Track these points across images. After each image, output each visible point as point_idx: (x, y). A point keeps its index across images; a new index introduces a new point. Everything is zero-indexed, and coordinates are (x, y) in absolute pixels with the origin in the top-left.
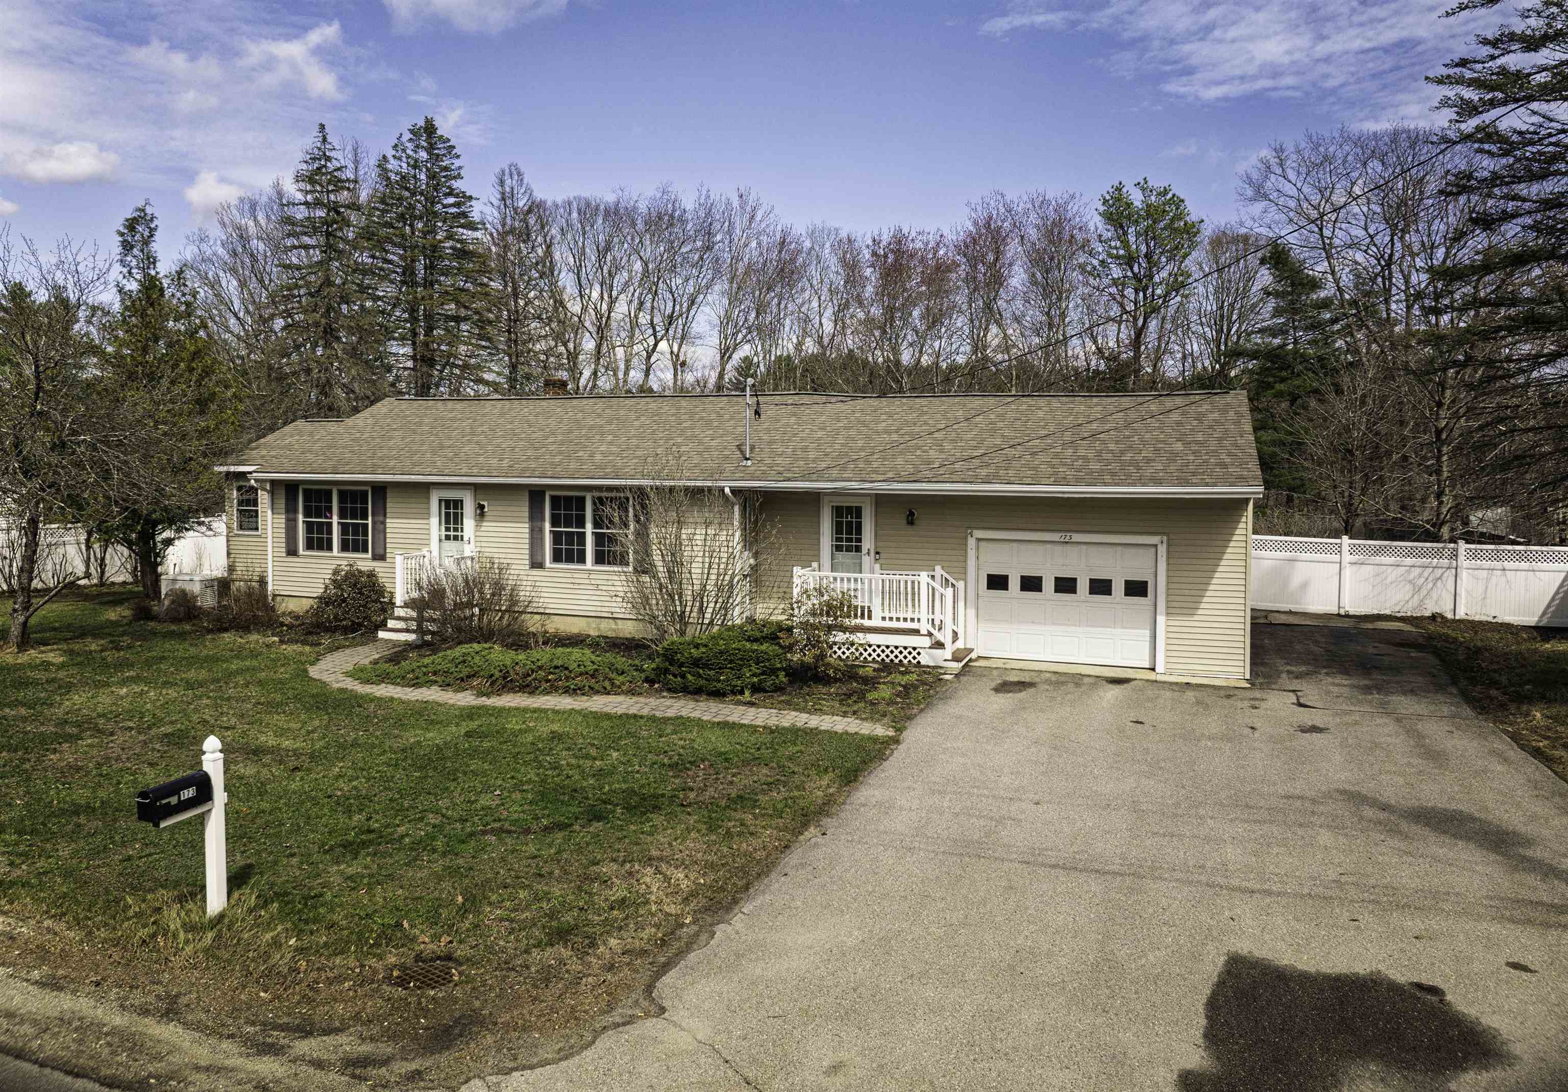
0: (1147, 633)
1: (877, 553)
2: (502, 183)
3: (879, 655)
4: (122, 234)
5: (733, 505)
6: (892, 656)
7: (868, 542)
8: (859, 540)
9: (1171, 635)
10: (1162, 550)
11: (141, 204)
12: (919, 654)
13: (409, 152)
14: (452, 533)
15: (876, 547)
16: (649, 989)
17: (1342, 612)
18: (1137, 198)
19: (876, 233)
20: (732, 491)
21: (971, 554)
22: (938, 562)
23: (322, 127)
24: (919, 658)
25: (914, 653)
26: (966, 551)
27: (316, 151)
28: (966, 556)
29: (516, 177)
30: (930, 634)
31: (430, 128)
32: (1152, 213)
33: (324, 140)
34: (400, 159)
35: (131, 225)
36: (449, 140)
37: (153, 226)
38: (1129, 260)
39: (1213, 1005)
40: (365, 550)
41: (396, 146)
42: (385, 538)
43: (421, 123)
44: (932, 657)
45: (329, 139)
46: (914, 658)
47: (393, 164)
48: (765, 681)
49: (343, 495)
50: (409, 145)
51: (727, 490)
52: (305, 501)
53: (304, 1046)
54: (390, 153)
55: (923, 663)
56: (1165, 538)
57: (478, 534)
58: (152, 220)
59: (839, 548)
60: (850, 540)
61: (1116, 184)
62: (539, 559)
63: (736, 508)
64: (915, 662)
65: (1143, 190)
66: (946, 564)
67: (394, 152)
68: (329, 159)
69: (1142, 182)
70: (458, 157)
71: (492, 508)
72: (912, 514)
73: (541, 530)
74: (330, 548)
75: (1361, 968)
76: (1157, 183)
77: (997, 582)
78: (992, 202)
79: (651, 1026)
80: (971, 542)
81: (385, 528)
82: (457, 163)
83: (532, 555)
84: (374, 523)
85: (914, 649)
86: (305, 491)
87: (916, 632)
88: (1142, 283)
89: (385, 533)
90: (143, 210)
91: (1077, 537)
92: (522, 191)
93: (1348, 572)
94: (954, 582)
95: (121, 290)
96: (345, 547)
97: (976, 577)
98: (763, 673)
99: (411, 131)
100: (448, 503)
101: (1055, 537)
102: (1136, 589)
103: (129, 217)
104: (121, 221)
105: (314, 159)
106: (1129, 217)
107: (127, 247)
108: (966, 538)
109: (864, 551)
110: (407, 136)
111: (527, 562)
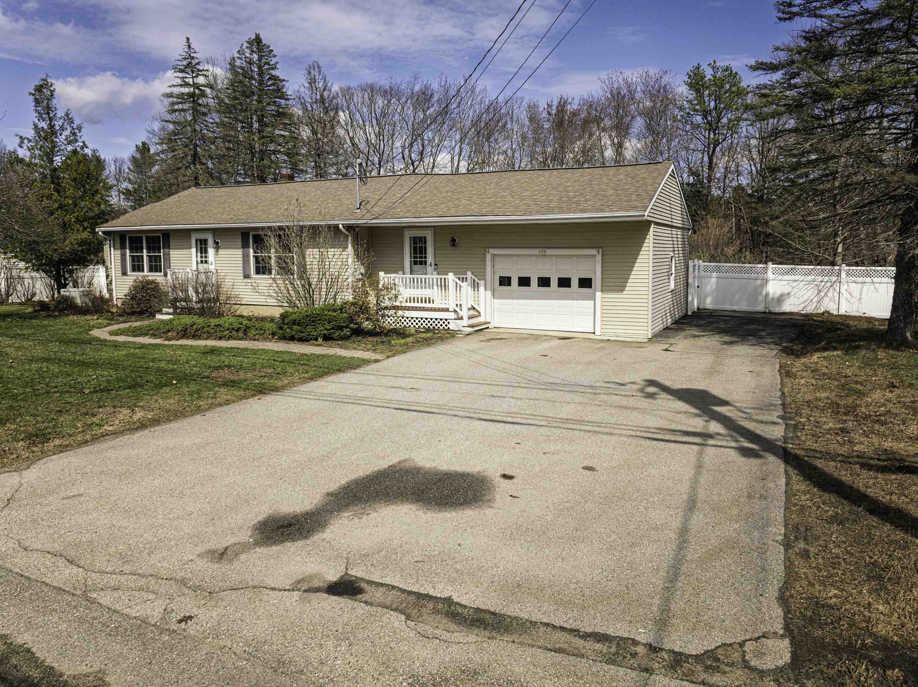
0: (592, 311)
1: (436, 265)
2: (310, 73)
3: (427, 324)
4: (33, 95)
5: (347, 236)
6: (434, 325)
7: (430, 259)
8: (426, 257)
9: (605, 311)
10: (599, 258)
11: (44, 77)
12: (449, 323)
13: (248, 55)
14: (204, 259)
15: (435, 261)
17: (767, 311)
18: (709, 74)
19: (549, 100)
20: (344, 227)
21: (489, 263)
22: (469, 269)
23: (188, 39)
24: (449, 326)
25: (446, 323)
26: (485, 261)
27: (184, 54)
28: (485, 265)
29: (317, 69)
30: (455, 311)
31: (258, 40)
32: (718, 83)
33: (189, 47)
34: (241, 59)
35: (39, 89)
36: (269, 47)
37: (52, 89)
38: (705, 113)
40: (161, 271)
41: (239, 51)
42: (170, 263)
43: (253, 37)
44: (457, 325)
45: (192, 46)
46: (446, 326)
47: (238, 63)
48: (334, 333)
49: (148, 239)
50: (246, 50)
51: (341, 226)
52: (130, 244)
54: (236, 55)
55: (451, 328)
56: (600, 250)
57: (217, 259)
58: (51, 85)
59: (415, 263)
60: (420, 258)
61: (696, 65)
62: (247, 273)
63: (350, 238)
64: (446, 328)
65: (713, 68)
66: (473, 270)
67: (238, 55)
68: (193, 58)
69: (713, 63)
70: (275, 56)
71: (223, 243)
72: (453, 240)
73: (248, 256)
74: (143, 271)
76: (721, 64)
77: (505, 281)
78: (614, 77)
80: (488, 257)
81: (170, 258)
82: (274, 61)
83: (244, 270)
84: (164, 255)
85: (446, 320)
86: (129, 237)
87: (447, 310)
88: (713, 127)
89: (170, 261)
90: (46, 80)
91: (549, 252)
92: (321, 77)
94: (478, 281)
95: (36, 127)
96: (151, 270)
97: (492, 278)
98: (333, 329)
99: (248, 42)
100: (201, 241)
101: (536, 252)
102: (585, 283)
103: (37, 84)
104: (33, 87)
105: (185, 59)
106: (703, 86)
107: (37, 102)
108: (485, 254)
109: (428, 263)
110: (246, 45)
111: (242, 275)
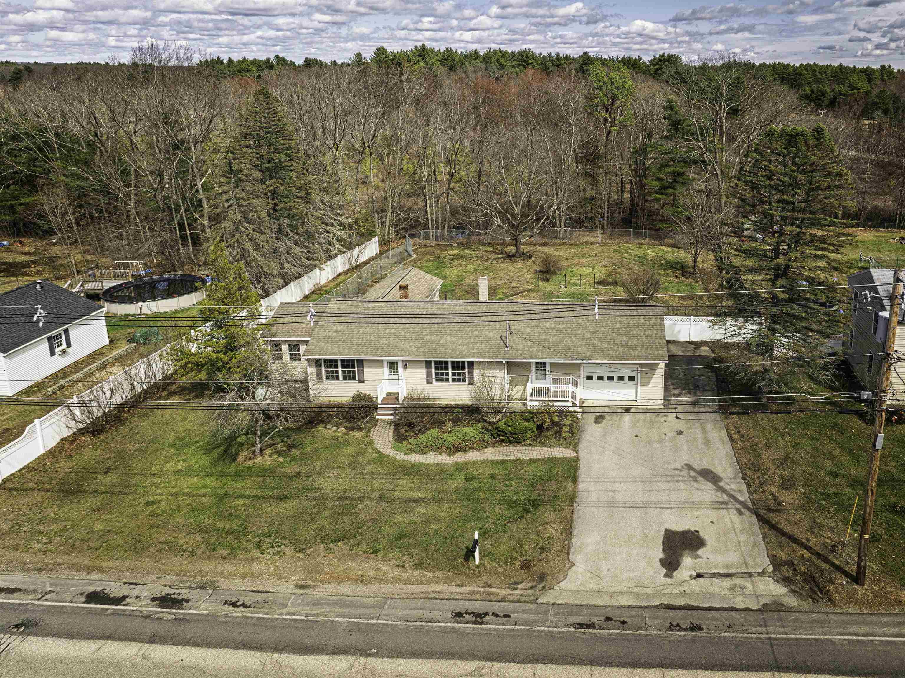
0: (634, 391)
1: (551, 371)
3: (558, 410)
6: (562, 410)
7: (548, 368)
8: (545, 367)
10: (639, 369)
12: (569, 408)
14: (393, 373)
15: (550, 369)
16: (569, 559)
17: (691, 341)
21: (582, 371)
22: (571, 373)
24: (569, 410)
26: (580, 370)
30: (572, 402)
39: (663, 543)
40: (355, 379)
42: (363, 376)
44: (573, 409)
49: (342, 360)
51: (503, 362)
52: (325, 363)
53: (520, 586)
55: (571, 411)
56: (640, 365)
57: (405, 373)
60: (541, 367)
62: (430, 381)
63: (506, 365)
71: (410, 365)
73: (431, 372)
74: (338, 379)
75: (687, 528)
77: (590, 378)
79: (574, 568)
80: (582, 368)
81: (363, 372)
83: (427, 380)
84: (358, 370)
85: (567, 407)
87: (568, 401)
89: (364, 374)
91: (614, 365)
93: (692, 328)
94: (577, 380)
96: (345, 379)
97: (583, 376)
102: (631, 378)
109: (547, 371)
111: (426, 383)
